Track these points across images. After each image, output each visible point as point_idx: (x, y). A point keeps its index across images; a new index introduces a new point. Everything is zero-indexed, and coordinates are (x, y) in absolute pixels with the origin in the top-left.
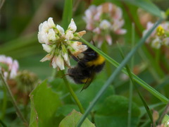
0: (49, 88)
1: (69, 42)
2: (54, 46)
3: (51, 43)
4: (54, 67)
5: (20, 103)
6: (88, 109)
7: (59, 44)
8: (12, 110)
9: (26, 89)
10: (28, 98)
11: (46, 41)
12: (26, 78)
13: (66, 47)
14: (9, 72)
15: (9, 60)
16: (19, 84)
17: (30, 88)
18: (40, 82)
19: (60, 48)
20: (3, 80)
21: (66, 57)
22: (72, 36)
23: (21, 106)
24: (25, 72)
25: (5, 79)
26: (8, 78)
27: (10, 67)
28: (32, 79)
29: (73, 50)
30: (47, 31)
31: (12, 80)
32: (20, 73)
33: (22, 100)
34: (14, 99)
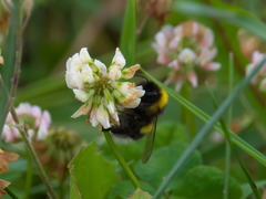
0: (98, 154)
1: (115, 84)
2: (92, 92)
3: (86, 87)
4: (94, 124)
5: (52, 177)
6: (161, 188)
7: (100, 88)
9: (62, 156)
10: (66, 170)
11: (80, 85)
12: (62, 138)
13: (111, 92)
14: (36, 130)
15: (36, 111)
16: (52, 148)
17: (68, 154)
18: (84, 144)
19: (102, 94)
20: (27, 142)
21: (112, 107)
22: (120, 75)
23: (55, 183)
24: (61, 129)
25: (30, 139)
26: (34, 138)
27: (37, 122)
28: (72, 140)
29: (123, 96)
30: (79, 68)
31: (40, 142)
32: (52, 132)
33: (56, 174)
34: (44, 173)
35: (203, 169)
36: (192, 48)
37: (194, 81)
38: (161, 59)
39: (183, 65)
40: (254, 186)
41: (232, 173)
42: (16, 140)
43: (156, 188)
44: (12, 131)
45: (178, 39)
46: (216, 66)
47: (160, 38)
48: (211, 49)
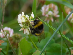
3: (23, 23)
7: (27, 23)
8: (11, 51)
9: (17, 41)
10: (18, 45)
12: (16, 36)
14: (9, 34)
15: (9, 29)
16: (14, 39)
18: (23, 38)
19: (27, 25)
20: (7, 38)
23: (15, 49)
24: (16, 34)
25: (8, 37)
26: (9, 37)
27: (10, 32)
28: (19, 37)
30: (21, 18)
31: (11, 38)
32: (14, 35)
33: (15, 46)
35: (55, 44)
36: (52, 11)
37: (52, 20)
38: (43, 14)
39: (49, 16)
40: (69, 49)
41: (63, 45)
42: (4, 37)
43: (42, 49)
44: (3, 35)
45: (48, 9)
46: (58, 16)
47: (43, 8)
48: (57, 11)
